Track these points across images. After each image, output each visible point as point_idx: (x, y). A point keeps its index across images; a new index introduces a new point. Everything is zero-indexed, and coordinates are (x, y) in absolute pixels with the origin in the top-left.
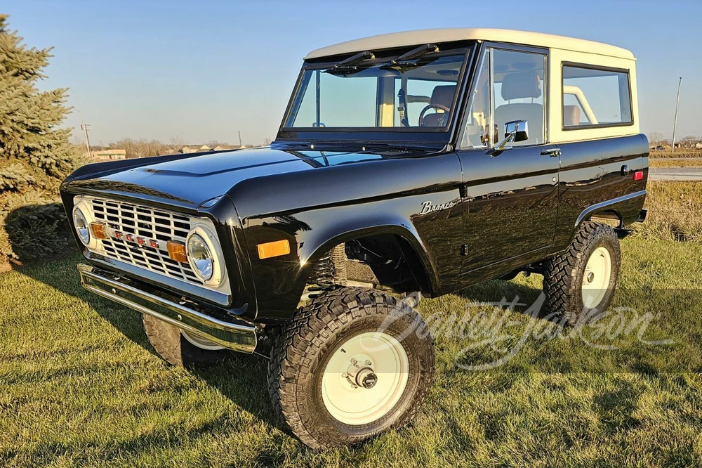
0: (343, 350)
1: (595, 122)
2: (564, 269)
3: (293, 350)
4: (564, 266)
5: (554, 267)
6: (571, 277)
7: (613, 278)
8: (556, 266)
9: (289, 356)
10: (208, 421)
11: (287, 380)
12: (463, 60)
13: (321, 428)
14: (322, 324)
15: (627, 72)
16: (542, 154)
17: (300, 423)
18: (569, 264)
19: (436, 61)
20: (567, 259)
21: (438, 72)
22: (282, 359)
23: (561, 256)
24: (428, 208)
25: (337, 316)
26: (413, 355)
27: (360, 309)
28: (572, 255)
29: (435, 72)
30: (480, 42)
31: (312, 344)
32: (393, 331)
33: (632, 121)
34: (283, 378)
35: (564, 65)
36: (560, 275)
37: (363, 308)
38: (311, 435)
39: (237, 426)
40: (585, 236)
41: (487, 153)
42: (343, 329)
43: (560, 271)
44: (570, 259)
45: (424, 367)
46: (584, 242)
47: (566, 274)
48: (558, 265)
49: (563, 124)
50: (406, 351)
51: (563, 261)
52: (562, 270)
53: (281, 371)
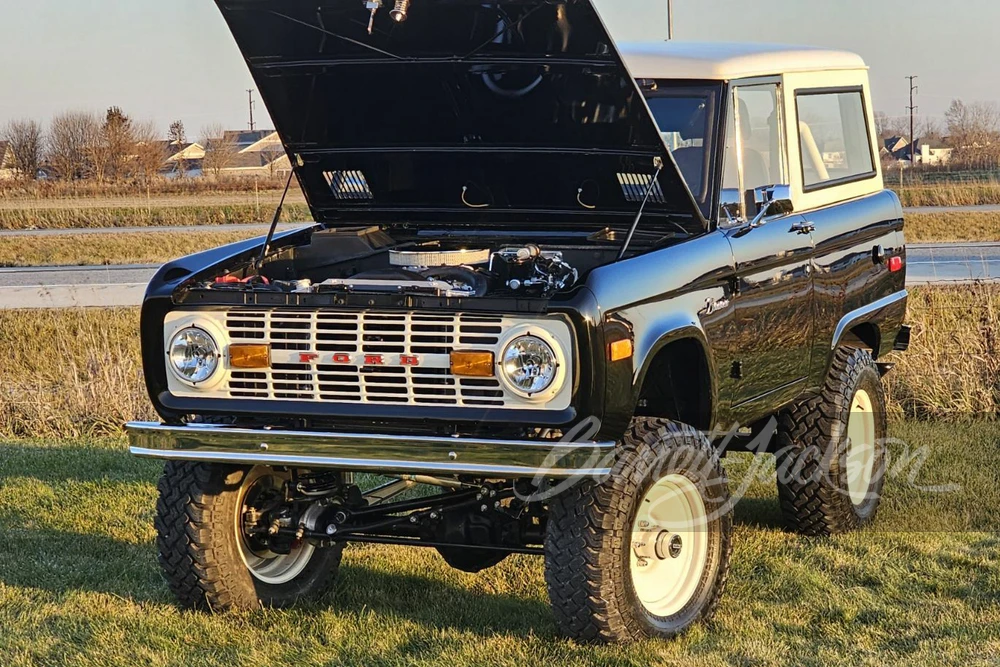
1: (826, 176)
2: (816, 424)
4: (816, 420)
5: (797, 425)
8: (800, 422)
9: (601, 499)
11: (604, 532)
15: (859, 90)
18: (823, 415)
20: (818, 408)
23: (806, 404)
28: (825, 400)
30: (726, 81)
31: (630, 482)
33: (874, 169)
35: (798, 95)
43: (810, 430)
44: (824, 407)
46: (842, 376)
47: (821, 433)
48: (803, 420)
49: (803, 184)
51: (811, 412)
52: (813, 427)
53: (588, 542)
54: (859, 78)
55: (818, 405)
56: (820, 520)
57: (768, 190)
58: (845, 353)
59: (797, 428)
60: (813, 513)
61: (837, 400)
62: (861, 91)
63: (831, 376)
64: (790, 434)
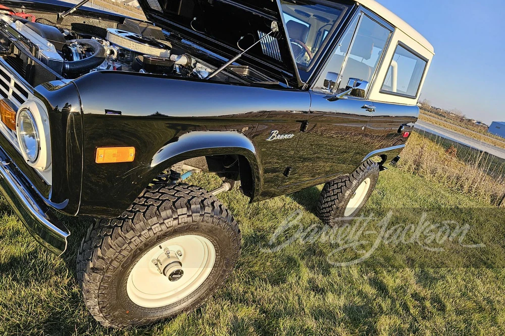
0: (160, 246)
1: (395, 90)
2: (341, 188)
3: (110, 242)
4: (342, 186)
5: (334, 184)
6: (344, 195)
7: (366, 199)
8: (335, 184)
9: (104, 247)
10: (17, 254)
11: (94, 269)
12: (339, 15)
13: (116, 313)
14: (146, 224)
16: (363, 107)
17: (97, 307)
18: (345, 185)
19: (312, 6)
21: (295, 10)
22: (96, 247)
24: (274, 137)
25: (164, 220)
26: (221, 257)
27: (188, 216)
28: (349, 180)
29: (294, 9)
30: (358, 4)
31: (131, 242)
32: (212, 237)
33: (416, 96)
34: (91, 265)
35: (399, 44)
36: (336, 191)
37: (191, 216)
38: (105, 317)
39: (42, 274)
40: (362, 169)
41: (324, 98)
42: (166, 233)
43: (338, 188)
44: (348, 182)
45: (226, 267)
46: (361, 173)
47: (341, 192)
48: (337, 183)
49: (381, 88)
50: (216, 252)
51: (341, 182)
52: (339, 188)
53: (92, 258)
54: (429, 56)
55: (345, 180)
56: (328, 220)
57: (358, 82)
58: (368, 163)
59: (333, 185)
60: (327, 212)
61: (355, 182)
62: (427, 62)
63: (357, 171)
64: (330, 186)
